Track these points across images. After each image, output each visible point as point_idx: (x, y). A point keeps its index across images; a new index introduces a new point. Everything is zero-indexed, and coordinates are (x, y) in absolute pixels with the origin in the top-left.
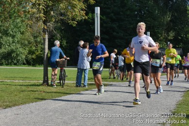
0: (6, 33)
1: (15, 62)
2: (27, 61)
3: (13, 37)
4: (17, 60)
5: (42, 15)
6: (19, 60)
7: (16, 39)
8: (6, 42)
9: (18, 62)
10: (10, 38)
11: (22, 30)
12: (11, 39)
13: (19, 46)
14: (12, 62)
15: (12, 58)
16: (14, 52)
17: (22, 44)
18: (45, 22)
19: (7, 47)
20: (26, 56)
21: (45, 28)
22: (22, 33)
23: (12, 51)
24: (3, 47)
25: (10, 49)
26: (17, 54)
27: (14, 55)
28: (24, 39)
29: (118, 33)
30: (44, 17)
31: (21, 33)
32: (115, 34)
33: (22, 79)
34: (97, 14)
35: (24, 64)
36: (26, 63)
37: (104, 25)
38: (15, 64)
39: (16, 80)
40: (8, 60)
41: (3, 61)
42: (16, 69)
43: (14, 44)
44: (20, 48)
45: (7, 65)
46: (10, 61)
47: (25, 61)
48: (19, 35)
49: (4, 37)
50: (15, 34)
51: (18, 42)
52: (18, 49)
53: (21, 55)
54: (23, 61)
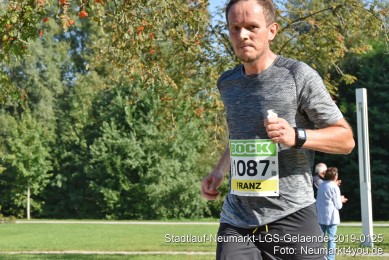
0: (167, 151)
1: (187, 211)
2: (212, 208)
3: (183, 158)
4: (191, 206)
6: (196, 206)
7: (188, 164)
8: (168, 170)
9: (193, 211)
10: (177, 161)
11: (200, 144)
12: (177, 164)
13: (193, 177)
14: (181, 211)
15: (180, 203)
16: (185, 190)
17: (200, 173)
19: (169, 179)
22: (201, 151)
23: (181, 189)
24: (161, 181)
25: (175, 183)
26: (190, 195)
27: (184, 196)
28: (204, 163)
31: (198, 151)
33: (202, 248)
34: (361, 104)
35: (206, 215)
36: (210, 213)
37: (377, 126)
38: (187, 216)
39: (190, 251)
40: (172, 208)
41: (163, 209)
42: (189, 226)
43: (184, 174)
44: (196, 181)
45: (171, 217)
46: (176, 210)
47: (207, 209)
48: (194, 156)
49: (163, 160)
50: (185, 153)
51: (192, 169)
52: (191, 183)
53: (199, 196)
54: (204, 209)
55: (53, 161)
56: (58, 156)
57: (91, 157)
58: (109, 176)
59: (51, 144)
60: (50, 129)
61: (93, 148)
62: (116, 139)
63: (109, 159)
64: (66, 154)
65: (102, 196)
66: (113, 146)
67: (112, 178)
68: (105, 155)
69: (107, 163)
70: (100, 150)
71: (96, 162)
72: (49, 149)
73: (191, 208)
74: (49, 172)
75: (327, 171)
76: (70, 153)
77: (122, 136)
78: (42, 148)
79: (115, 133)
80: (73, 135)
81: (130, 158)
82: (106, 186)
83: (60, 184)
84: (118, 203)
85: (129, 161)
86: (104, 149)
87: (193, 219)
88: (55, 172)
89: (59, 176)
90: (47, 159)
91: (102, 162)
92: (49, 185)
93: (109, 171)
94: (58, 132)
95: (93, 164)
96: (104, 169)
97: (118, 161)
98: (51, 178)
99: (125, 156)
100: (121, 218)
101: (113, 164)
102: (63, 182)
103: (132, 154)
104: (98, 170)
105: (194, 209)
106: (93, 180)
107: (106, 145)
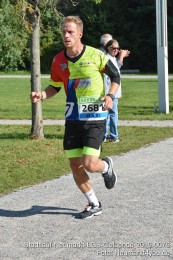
4: (5, 59)
6: (10, 59)
9: (7, 63)
13: (7, 30)
17: (13, 25)
20: (24, 50)
26: (3, 48)
35: (20, 68)
36: (24, 65)
44: (10, 34)
47: (21, 61)
51: (5, 21)
52: (5, 36)
53: (13, 49)
54: (18, 62)
73: (5, 61)
87: (7, 72)
105: (7, 62)
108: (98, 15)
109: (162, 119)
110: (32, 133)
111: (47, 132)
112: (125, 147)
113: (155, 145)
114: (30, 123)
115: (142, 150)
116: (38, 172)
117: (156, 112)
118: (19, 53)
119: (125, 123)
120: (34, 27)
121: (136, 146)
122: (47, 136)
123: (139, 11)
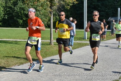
5: (48, 3)
12: (38, 13)
17: (45, 15)
18: (51, 7)
21: (51, 11)
29: (101, 8)
30: (50, 4)
31: (44, 9)
32: (99, 8)
35: (46, 27)
44: (44, 18)
55: (4, 11)
56: (6, 10)
57: (15, 10)
58: (20, 16)
59: (4, 7)
60: (3, 2)
61: (15, 8)
62: (22, 6)
63: (20, 11)
64: (8, 10)
65: (18, 21)
66: (21, 7)
67: (21, 16)
68: (18, 10)
69: (19, 12)
70: (17, 9)
71: (16, 12)
72: (3, 8)
74: (3, 14)
75: (73, 20)
76: (9, 9)
77: (23, 5)
78: (1, 8)
79: (21, 4)
80: (10, 4)
81: (25, 11)
82: (19, 19)
83: (6, 18)
84: (22, 23)
85: (25, 12)
86: (18, 8)
88: (5, 14)
89: (6, 16)
90: (3, 11)
91: (18, 12)
92: (3, 18)
93: (20, 14)
94: (6, 3)
95: (15, 13)
96: (18, 14)
97: (22, 12)
98: (4, 16)
99: (24, 10)
100: (23, 28)
101: (21, 13)
102: (7, 17)
103: (26, 10)
104: (17, 14)
106: (16, 17)
107: (19, 7)
108: (68, 13)
109: (85, 41)
110: (50, 44)
111: (54, 43)
112: (75, 48)
113: (83, 47)
114: (50, 41)
115: (79, 48)
116: (52, 53)
117: (83, 39)
118: (46, 23)
119: (75, 42)
120: (51, 15)
121: (78, 48)
122: (54, 44)
123: (79, 12)
